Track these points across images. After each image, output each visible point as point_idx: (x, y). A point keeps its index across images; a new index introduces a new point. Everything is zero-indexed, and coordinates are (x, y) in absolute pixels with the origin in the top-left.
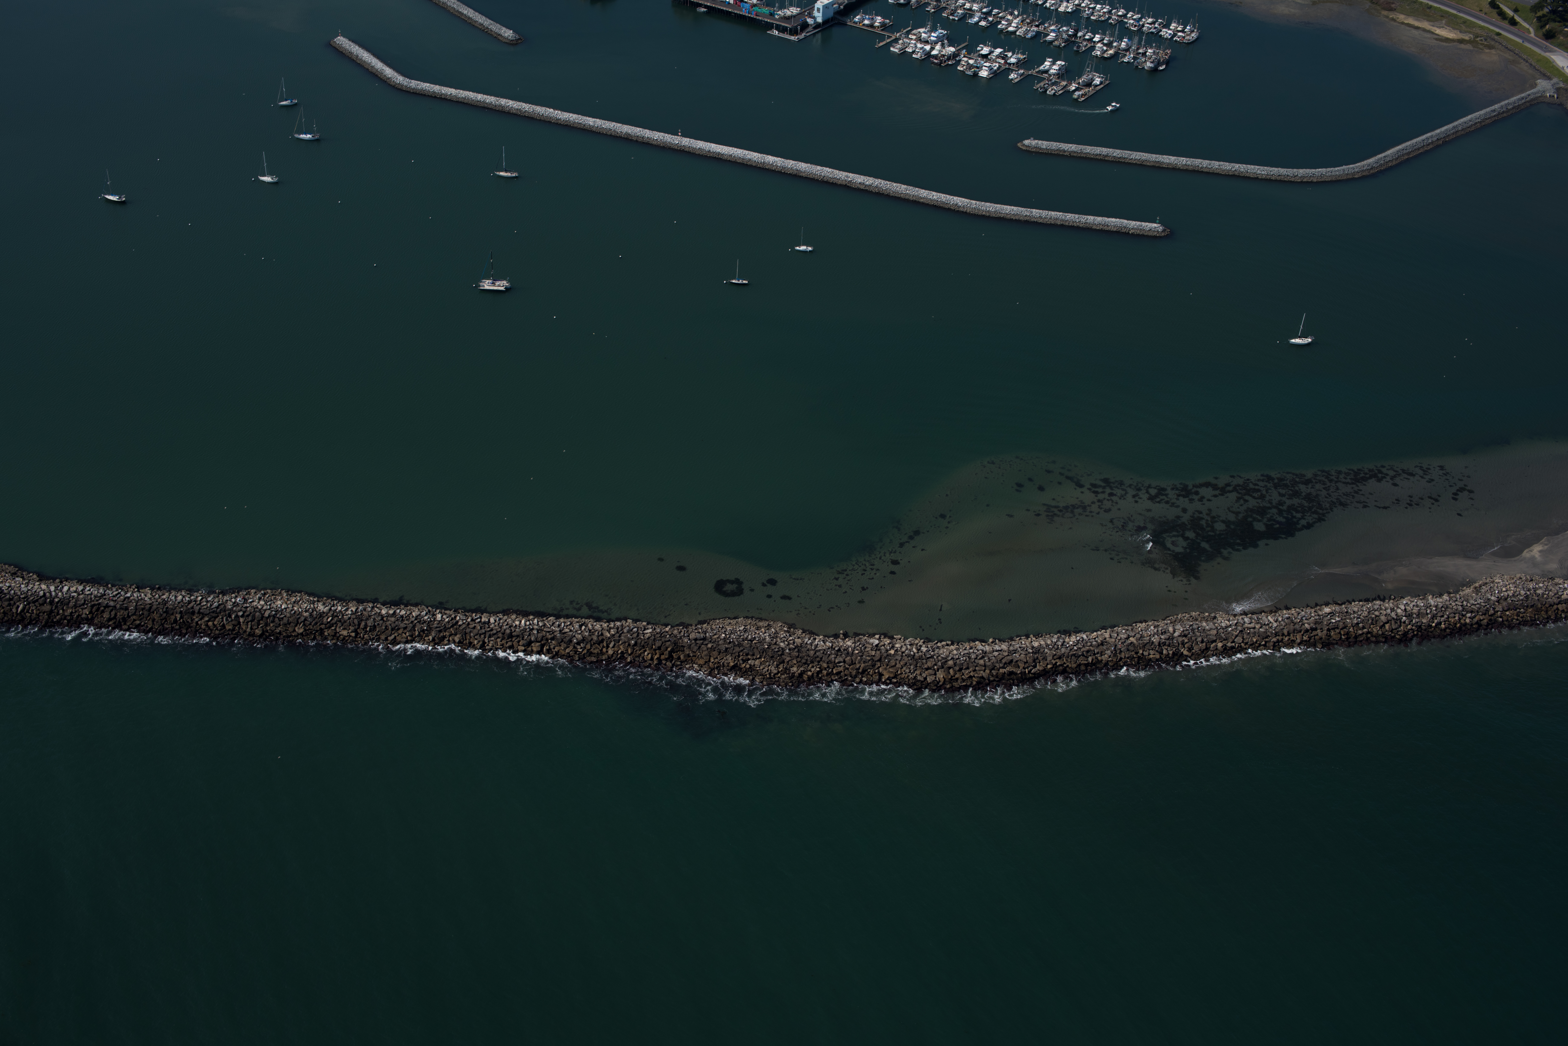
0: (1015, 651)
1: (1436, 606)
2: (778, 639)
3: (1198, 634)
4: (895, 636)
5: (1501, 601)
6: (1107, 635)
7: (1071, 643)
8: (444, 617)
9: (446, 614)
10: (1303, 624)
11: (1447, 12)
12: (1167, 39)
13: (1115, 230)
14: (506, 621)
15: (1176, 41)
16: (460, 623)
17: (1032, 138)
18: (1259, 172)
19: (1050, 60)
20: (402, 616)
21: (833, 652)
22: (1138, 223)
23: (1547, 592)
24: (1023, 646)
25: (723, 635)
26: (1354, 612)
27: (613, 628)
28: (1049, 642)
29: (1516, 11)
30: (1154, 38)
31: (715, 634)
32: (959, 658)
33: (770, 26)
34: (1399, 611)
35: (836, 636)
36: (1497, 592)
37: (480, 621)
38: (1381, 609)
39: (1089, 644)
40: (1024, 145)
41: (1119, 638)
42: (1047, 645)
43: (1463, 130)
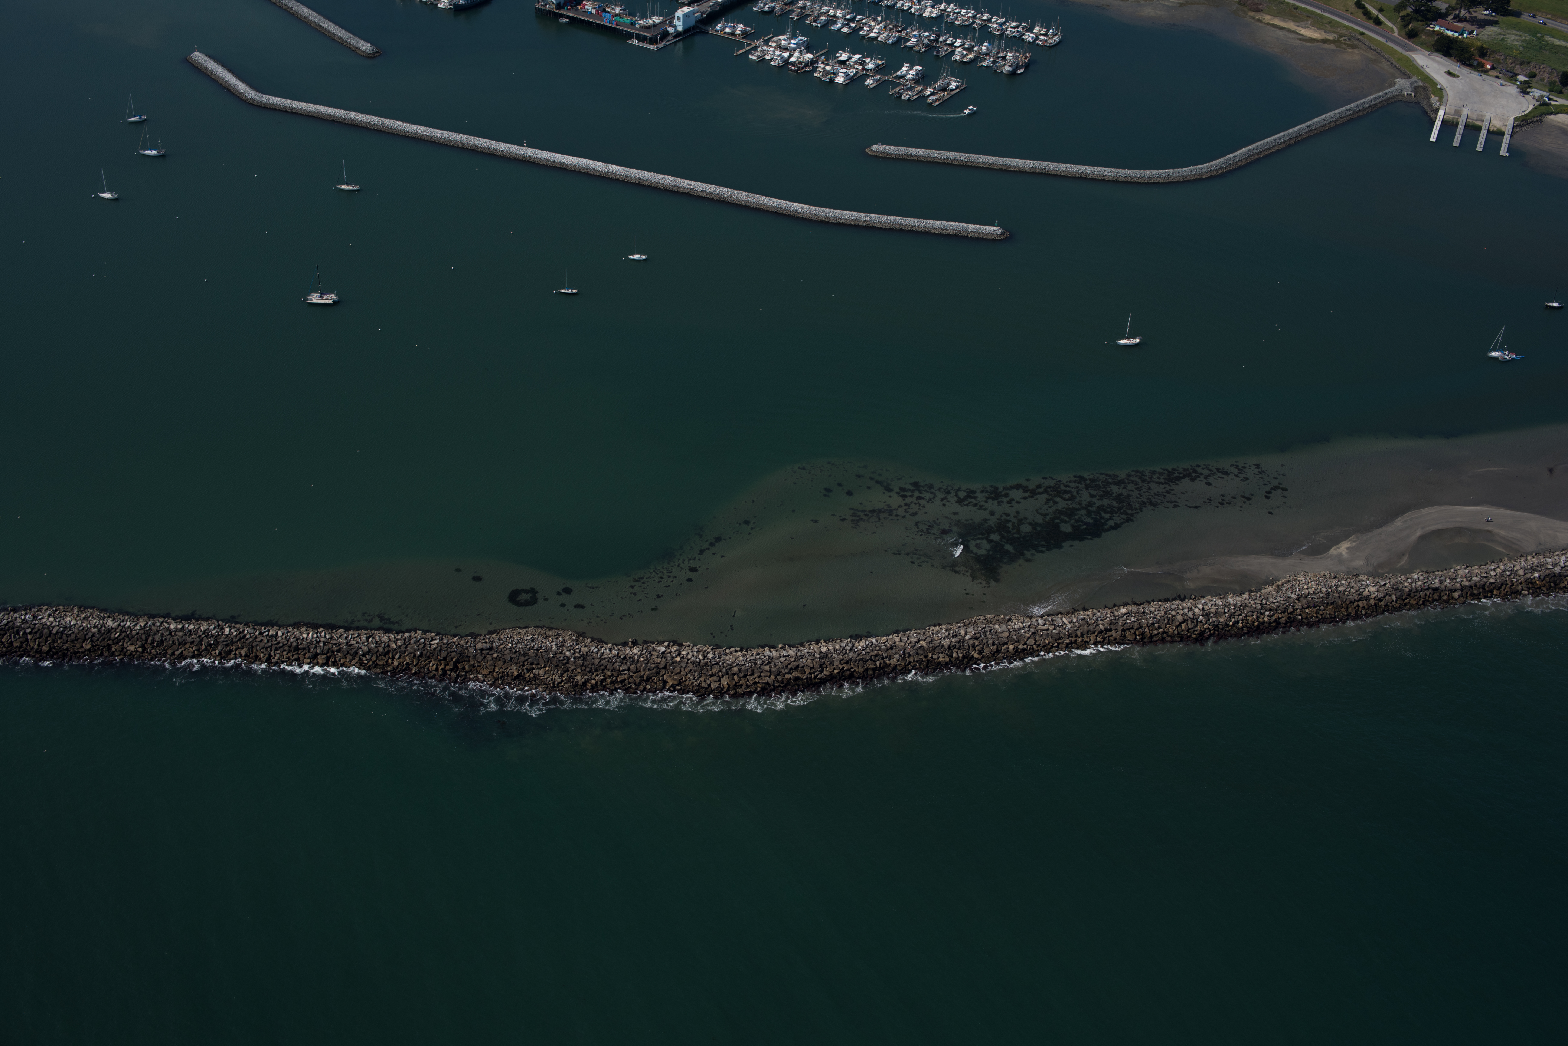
0: (802, 657)
1: (1235, 605)
2: (565, 648)
3: (990, 637)
4: (684, 644)
5: (1301, 599)
6: (897, 639)
7: (860, 647)
8: (233, 630)
9: (234, 627)
10: (1098, 625)
11: (1313, 13)
12: (1029, 42)
13: (954, 233)
14: (294, 633)
15: (1038, 44)
16: (248, 636)
17: (880, 144)
18: (1105, 174)
19: (908, 65)
20: (190, 631)
21: (618, 660)
22: (977, 226)
23: (1348, 589)
24: (811, 651)
25: (510, 645)
26: (1151, 612)
27: (400, 639)
28: (837, 647)
29: (1381, 10)
30: (1016, 42)
31: (502, 644)
32: (744, 665)
33: (630, 36)
34: (1196, 610)
35: (625, 644)
36: (1298, 589)
37: (268, 635)
38: (1178, 609)
39: (878, 648)
40: (872, 150)
41: (909, 642)
42: (835, 650)
43: (1316, 129)
